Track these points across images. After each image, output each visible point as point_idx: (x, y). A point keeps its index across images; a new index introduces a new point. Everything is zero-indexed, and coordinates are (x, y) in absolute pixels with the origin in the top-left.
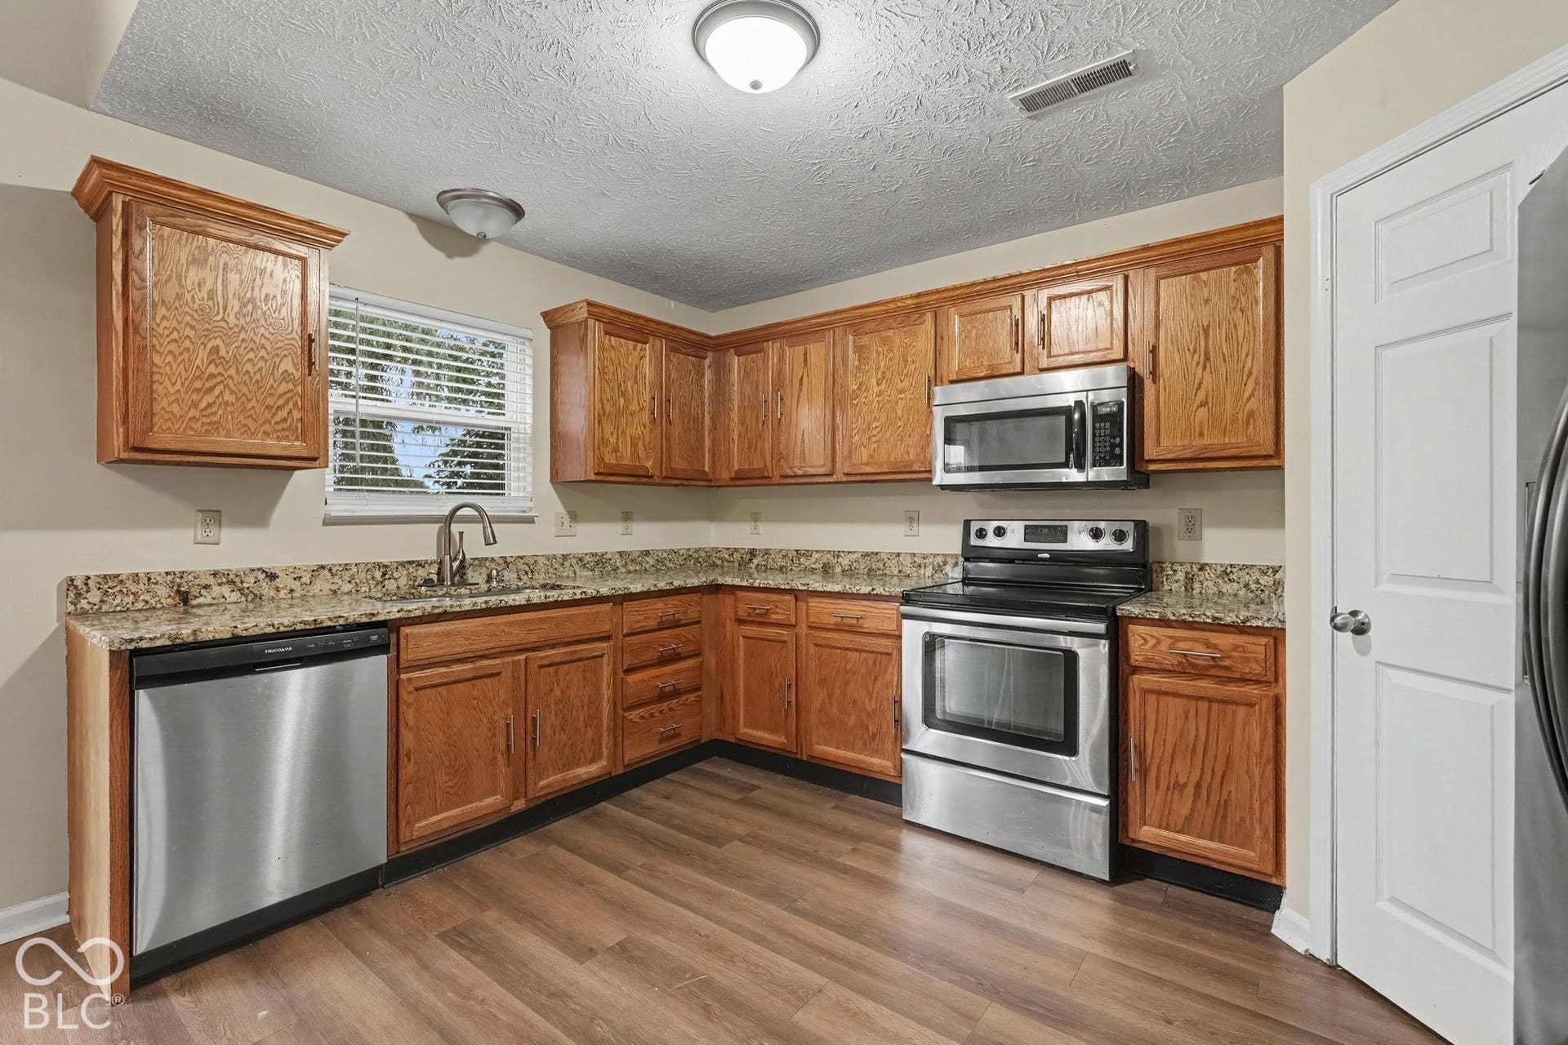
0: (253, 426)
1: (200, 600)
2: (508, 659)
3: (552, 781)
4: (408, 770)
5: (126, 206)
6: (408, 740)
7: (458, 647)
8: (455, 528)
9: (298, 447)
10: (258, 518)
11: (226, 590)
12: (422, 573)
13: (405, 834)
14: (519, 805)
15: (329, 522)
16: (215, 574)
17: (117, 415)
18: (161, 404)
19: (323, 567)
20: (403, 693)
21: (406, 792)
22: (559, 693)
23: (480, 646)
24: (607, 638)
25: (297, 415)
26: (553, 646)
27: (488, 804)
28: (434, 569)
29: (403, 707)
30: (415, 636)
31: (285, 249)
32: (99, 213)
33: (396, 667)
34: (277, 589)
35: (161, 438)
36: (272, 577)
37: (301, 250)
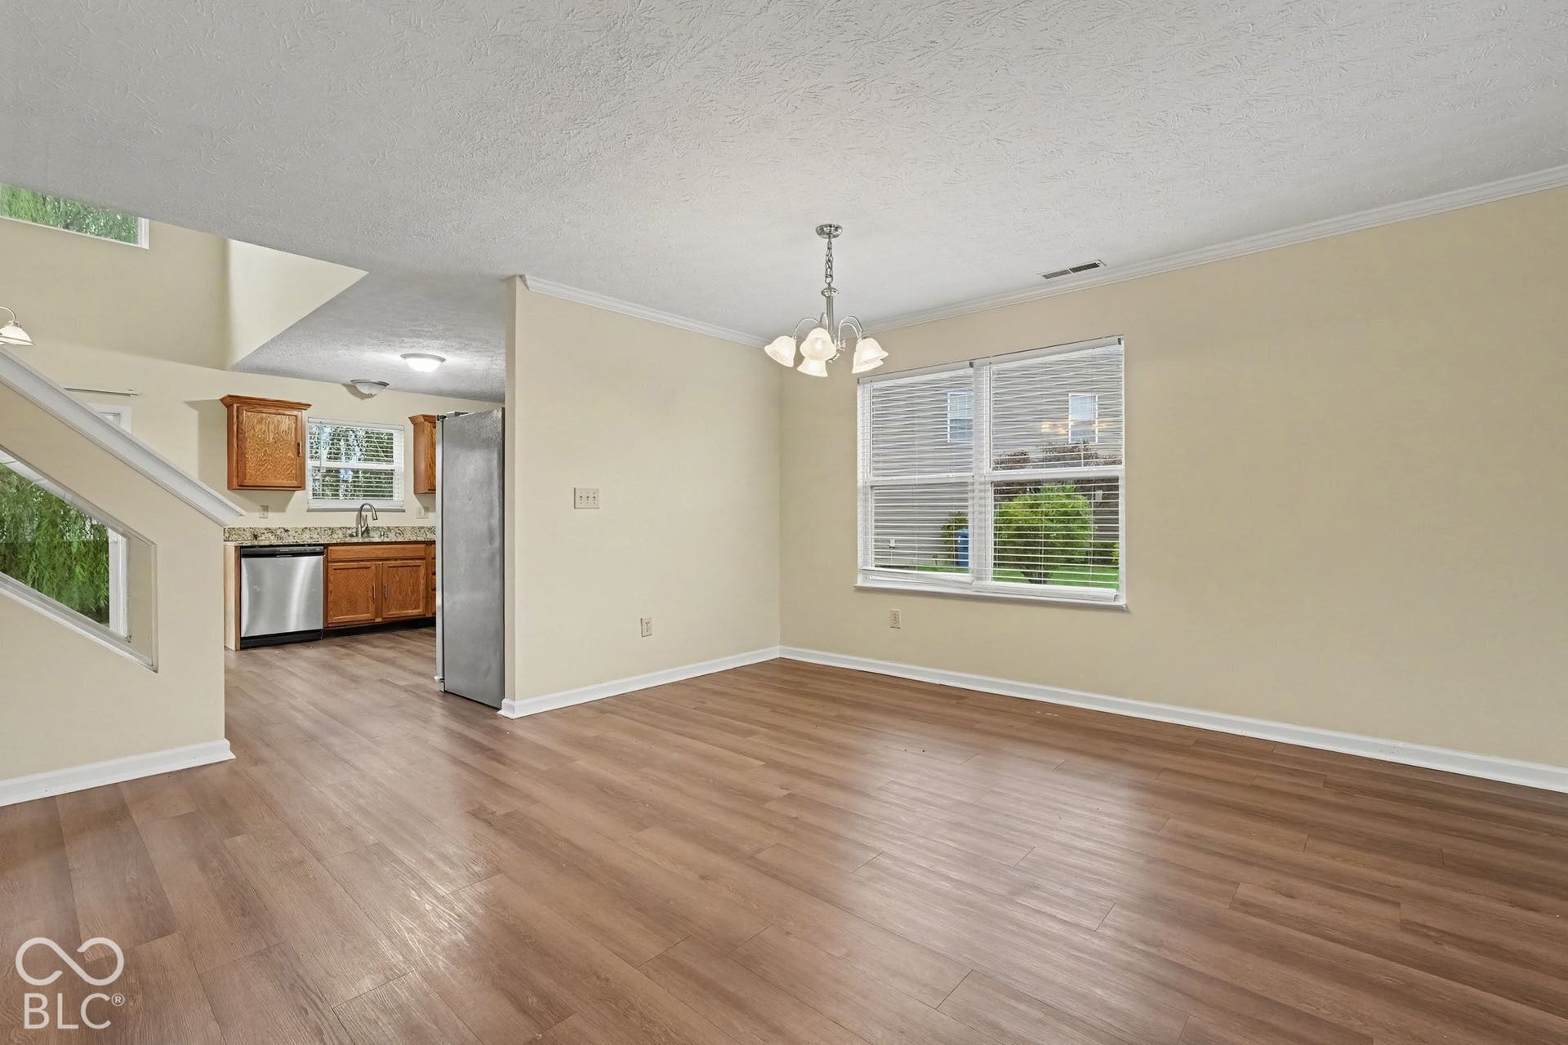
0: (278, 476)
1: (261, 538)
2: (374, 563)
3: (395, 613)
4: (331, 598)
5: (238, 407)
6: (331, 587)
7: (352, 556)
8: (364, 513)
9: (295, 483)
10: (282, 508)
11: (270, 535)
12: (350, 532)
13: (330, 621)
14: (379, 620)
15: (309, 510)
16: (266, 529)
17: (235, 474)
18: (248, 470)
19: (306, 528)
20: (329, 570)
21: (330, 606)
22: (398, 578)
23: (361, 556)
24: (424, 559)
25: (294, 472)
26: (396, 560)
27: (363, 616)
28: (354, 530)
29: (329, 575)
30: (334, 550)
31: (288, 413)
32: (229, 407)
33: (326, 562)
34: (289, 536)
35: (248, 482)
36: (286, 531)
37: (295, 413)
